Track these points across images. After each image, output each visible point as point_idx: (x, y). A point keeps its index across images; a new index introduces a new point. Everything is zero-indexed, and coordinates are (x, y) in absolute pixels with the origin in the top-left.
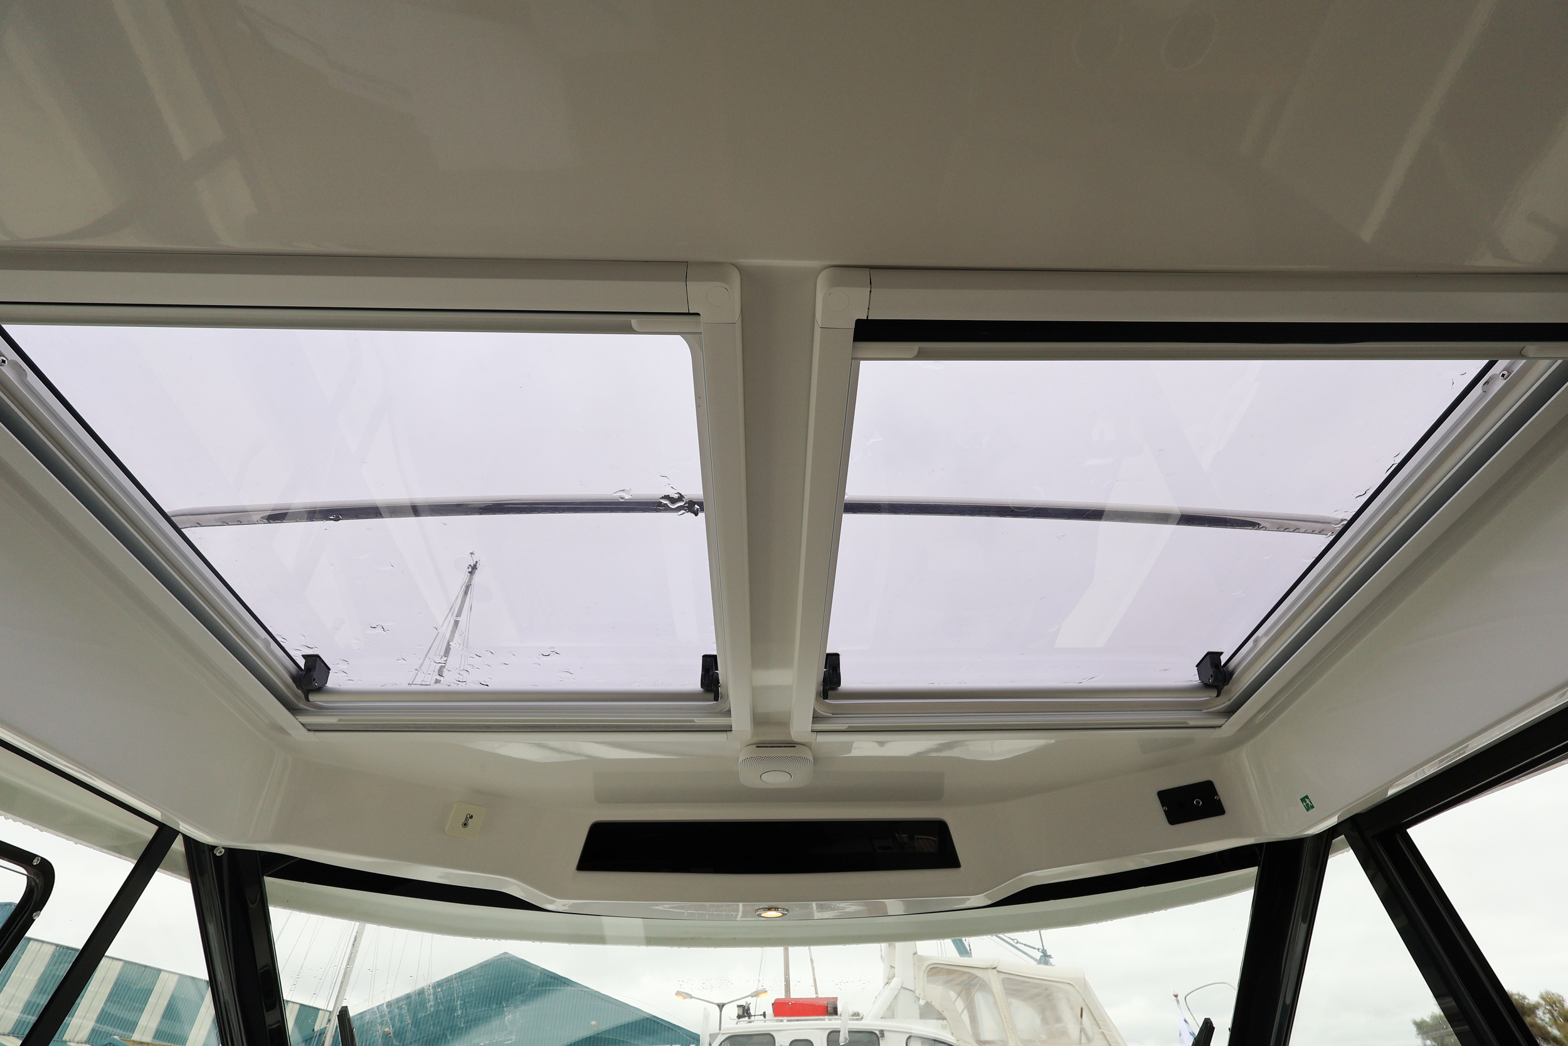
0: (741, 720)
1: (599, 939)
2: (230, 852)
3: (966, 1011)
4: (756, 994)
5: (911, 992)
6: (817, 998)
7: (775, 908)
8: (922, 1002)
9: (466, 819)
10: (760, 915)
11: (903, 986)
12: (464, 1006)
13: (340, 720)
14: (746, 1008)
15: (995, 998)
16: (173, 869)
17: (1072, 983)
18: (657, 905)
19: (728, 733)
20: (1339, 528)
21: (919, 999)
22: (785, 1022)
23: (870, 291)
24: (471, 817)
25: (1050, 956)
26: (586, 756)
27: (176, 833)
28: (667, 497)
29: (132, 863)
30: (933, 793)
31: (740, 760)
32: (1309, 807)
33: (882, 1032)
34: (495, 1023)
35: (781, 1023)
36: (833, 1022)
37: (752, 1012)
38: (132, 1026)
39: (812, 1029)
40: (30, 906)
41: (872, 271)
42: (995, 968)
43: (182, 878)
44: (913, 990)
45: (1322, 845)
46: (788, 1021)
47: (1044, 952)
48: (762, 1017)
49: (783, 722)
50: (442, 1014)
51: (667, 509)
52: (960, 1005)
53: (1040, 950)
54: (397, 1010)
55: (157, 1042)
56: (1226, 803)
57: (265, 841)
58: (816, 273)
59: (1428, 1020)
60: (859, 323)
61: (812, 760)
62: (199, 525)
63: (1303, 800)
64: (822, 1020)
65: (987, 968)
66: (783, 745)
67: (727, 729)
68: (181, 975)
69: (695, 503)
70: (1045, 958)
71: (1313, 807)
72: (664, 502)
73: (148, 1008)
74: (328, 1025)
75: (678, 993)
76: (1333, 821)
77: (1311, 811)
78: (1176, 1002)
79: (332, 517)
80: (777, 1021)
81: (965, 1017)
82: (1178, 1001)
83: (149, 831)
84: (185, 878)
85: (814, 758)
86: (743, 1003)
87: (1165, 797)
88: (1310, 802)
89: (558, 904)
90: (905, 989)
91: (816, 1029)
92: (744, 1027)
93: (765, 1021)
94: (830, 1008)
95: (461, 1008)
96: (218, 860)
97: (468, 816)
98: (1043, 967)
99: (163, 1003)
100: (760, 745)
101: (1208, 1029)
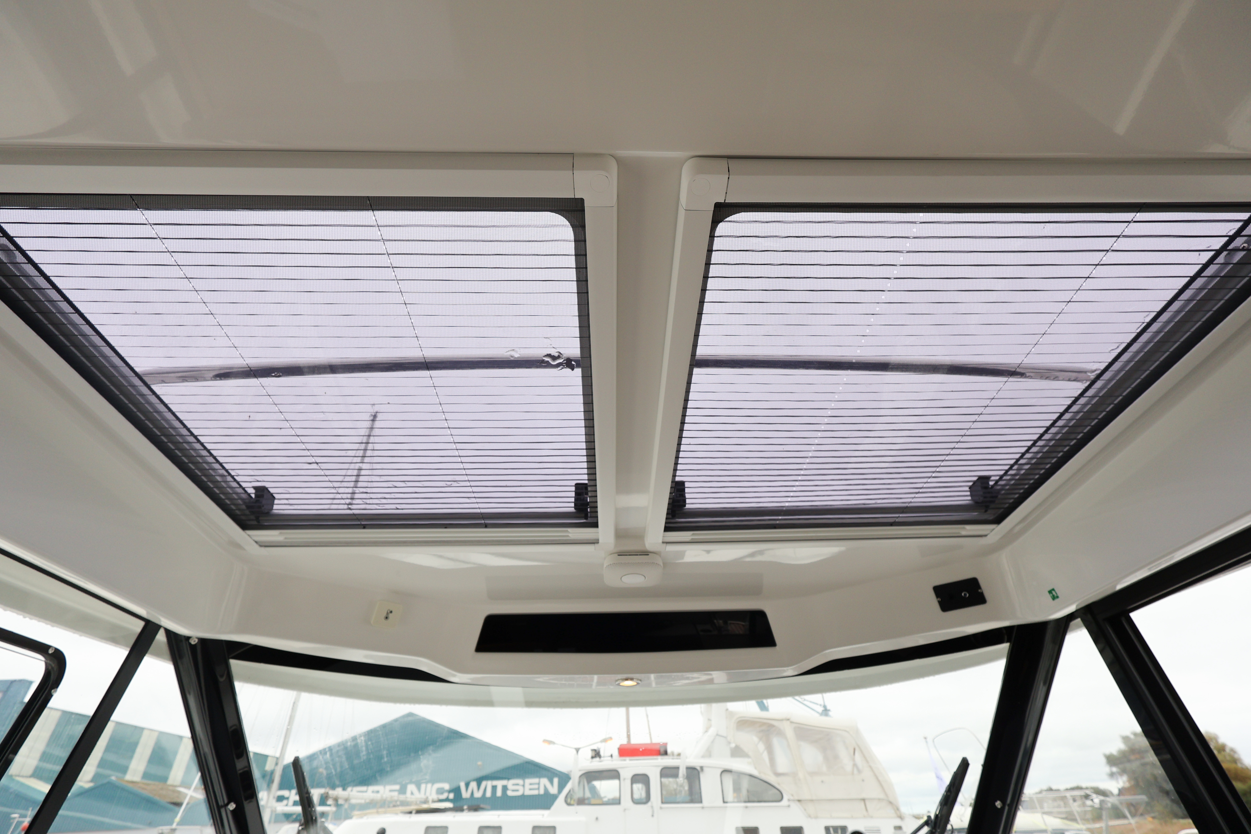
0: (606, 534)
1: (489, 703)
2: (203, 641)
3: (766, 751)
4: (605, 740)
5: (724, 738)
6: (652, 744)
7: (631, 679)
8: (733, 745)
9: (387, 613)
10: (619, 685)
11: (718, 733)
12: (389, 754)
13: (286, 538)
14: (598, 751)
15: (788, 742)
16: (158, 655)
17: (847, 730)
18: (539, 677)
19: (596, 545)
20: (1092, 376)
21: (730, 743)
22: (628, 761)
23: (729, 178)
24: (391, 612)
25: (829, 710)
26: (474, 564)
27: (158, 627)
28: (549, 355)
29: (126, 650)
30: (756, 590)
31: (605, 566)
32: (1054, 598)
33: (702, 768)
34: (413, 766)
35: (625, 762)
36: (664, 760)
37: (602, 753)
38: (124, 770)
39: (648, 766)
40: (49, 684)
41: (731, 162)
42: (789, 719)
44: (726, 736)
45: (1062, 626)
46: (630, 760)
47: (825, 706)
48: (610, 758)
49: (639, 536)
50: (371, 761)
51: (548, 365)
52: (761, 747)
53: (822, 706)
54: (337, 759)
55: (146, 781)
56: (987, 595)
57: (231, 632)
58: (682, 163)
60: (717, 204)
61: (662, 565)
62: (163, 382)
63: (1050, 592)
64: (656, 759)
65: (783, 721)
66: (639, 554)
67: (595, 542)
68: (160, 732)
69: (571, 360)
70: (826, 711)
71: (1058, 597)
72: (546, 359)
73: (136, 756)
74: (276, 767)
75: (545, 741)
76: (1072, 609)
77: (1057, 600)
79: (273, 374)
80: (622, 760)
81: (765, 756)
82: (927, 742)
83: (139, 625)
84: (167, 661)
85: (664, 563)
86: (595, 747)
87: (940, 591)
88: (1056, 593)
89: (457, 677)
90: (719, 736)
91: (651, 766)
92: (597, 765)
93: (612, 760)
94: (662, 750)
95: (387, 757)
96: (193, 647)
97: (389, 611)
98: (824, 718)
99: (148, 753)
100: (621, 554)
101: (964, 765)
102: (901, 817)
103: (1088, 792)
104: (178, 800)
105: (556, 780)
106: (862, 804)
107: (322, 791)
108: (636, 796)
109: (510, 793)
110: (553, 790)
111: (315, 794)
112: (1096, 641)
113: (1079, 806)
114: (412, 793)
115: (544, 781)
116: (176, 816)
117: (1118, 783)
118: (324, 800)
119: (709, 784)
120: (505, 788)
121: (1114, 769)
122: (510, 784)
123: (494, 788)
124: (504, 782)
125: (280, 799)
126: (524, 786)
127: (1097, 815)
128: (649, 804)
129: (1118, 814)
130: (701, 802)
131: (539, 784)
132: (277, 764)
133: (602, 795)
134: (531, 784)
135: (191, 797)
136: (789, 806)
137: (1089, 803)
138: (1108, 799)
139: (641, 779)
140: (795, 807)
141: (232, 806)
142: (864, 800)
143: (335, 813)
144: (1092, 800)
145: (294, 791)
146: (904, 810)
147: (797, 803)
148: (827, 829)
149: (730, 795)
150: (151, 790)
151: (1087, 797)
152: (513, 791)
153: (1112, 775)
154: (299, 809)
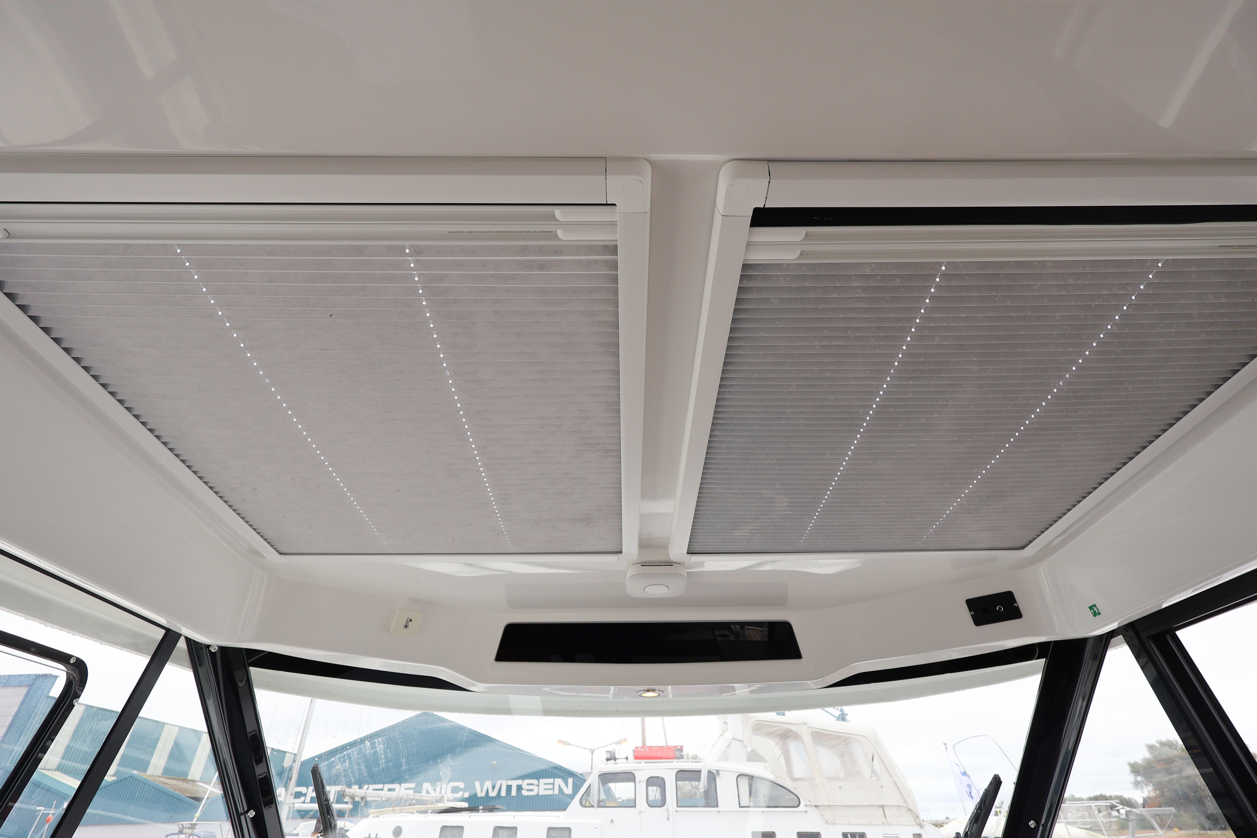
0: (630, 546)
1: (507, 711)
2: (222, 649)
3: (782, 756)
4: (619, 742)
5: (741, 742)
6: (667, 747)
7: (653, 690)
8: (749, 749)
9: (407, 622)
10: (641, 696)
11: (735, 737)
12: (408, 763)
14: (613, 753)
15: (805, 746)
16: (178, 662)
17: (865, 735)
19: (619, 555)
21: (746, 747)
22: (643, 764)
23: (769, 182)
24: (411, 620)
25: (846, 714)
26: (504, 571)
27: (179, 635)
29: (147, 658)
30: (781, 601)
31: (628, 576)
32: (1095, 614)
33: (718, 771)
35: (640, 765)
36: (680, 764)
37: (617, 756)
38: (146, 765)
39: (664, 769)
40: (70, 693)
41: (772, 165)
42: (806, 724)
43: (186, 668)
44: (742, 740)
45: (1103, 642)
46: (645, 763)
48: (625, 760)
49: (663, 546)
50: (391, 768)
52: (778, 751)
53: (839, 710)
55: (166, 776)
56: (1023, 609)
57: (250, 641)
58: (720, 166)
59: (1140, 762)
60: (756, 211)
61: (686, 576)
63: (1091, 608)
64: (671, 762)
65: (800, 724)
66: (662, 564)
67: (619, 551)
68: (180, 727)
70: (843, 716)
71: (1099, 614)
73: (157, 751)
74: (294, 765)
75: (560, 741)
76: (1114, 626)
77: (1098, 617)
78: (945, 749)
80: (637, 763)
81: (782, 760)
82: (947, 748)
83: (160, 634)
84: (188, 669)
85: (688, 574)
86: (610, 748)
87: (972, 604)
88: (1098, 609)
89: (478, 687)
90: (734, 739)
91: (666, 770)
92: (611, 767)
93: (627, 763)
94: (678, 753)
95: (406, 765)
96: (213, 655)
97: (408, 620)
98: (841, 723)
99: (169, 747)
100: (644, 565)
101: (996, 783)
102: (921, 826)
103: (1114, 802)
104: (199, 795)
105: (570, 781)
106: (881, 810)
107: (339, 788)
108: (651, 798)
109: (524, 793)
110: (568, 791)
111: (332, 791)
112: (1137, 657)
113: (1104, 817)
114: (428, 792)
115: (559, 782)
116: (196, 812)
117: (1143, 792)
118: (340, 798)
119: (726, 789)
120: (519, 788)
121: (1139, 778)
122: (525, 783)
123: (509, 788)
124: (519, 782)
125: (298, 795)
126: (538, 785)
127: (1123, 826)
128: (665, 807)
129: (1144, 824)
130: (717, 806)
131: (553, 784)
132: (294, 761)
133: (617, 796)
134: (545, 784)
135: (211, 791)
136: (806, 812)
137: (1114, 813)
138: (1134, 810)
139: (656, 781)
140: (812, 812)
141: (252, 814)
142: (883, 806)
143: (351, 811)
144: (1118, 811)
145: (311, 788)
146: (923, 816)
147: (814, 808)
148: (845, 836)
149: (745, 800)
150: (172, 784)
151: (1112, 807)
152: (528, 790)
153: (1137, 784)
154: (315, 806)
